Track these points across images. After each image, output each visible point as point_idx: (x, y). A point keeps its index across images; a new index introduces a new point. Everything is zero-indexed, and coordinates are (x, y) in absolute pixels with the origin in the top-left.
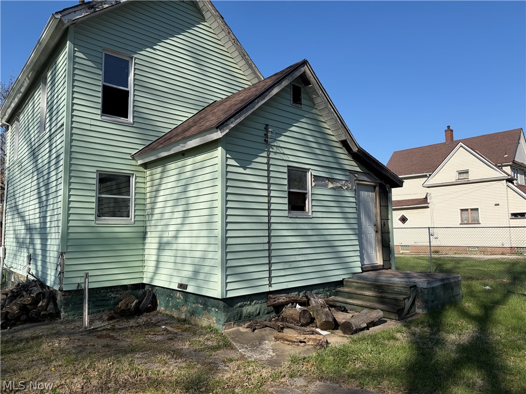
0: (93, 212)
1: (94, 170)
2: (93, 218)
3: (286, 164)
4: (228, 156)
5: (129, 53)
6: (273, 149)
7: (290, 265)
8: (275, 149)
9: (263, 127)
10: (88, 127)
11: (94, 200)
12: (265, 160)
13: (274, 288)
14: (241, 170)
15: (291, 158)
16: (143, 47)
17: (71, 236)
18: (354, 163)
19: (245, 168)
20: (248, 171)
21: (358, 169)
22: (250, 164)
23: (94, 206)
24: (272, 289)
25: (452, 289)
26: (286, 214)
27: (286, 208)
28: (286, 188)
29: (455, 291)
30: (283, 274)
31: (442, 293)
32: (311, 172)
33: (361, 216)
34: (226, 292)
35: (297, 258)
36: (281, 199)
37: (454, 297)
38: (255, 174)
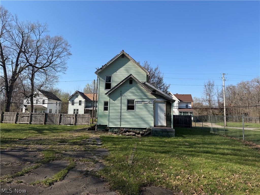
0: (103, 110)
1: (103, 101)
2: (103, 111)
3: (127, 99)
4: (110, 99)
5: (110, 75)
7: (127, 122)
8: (123, 96)
10: (102, 93)
11: (103, 107)
12: (120, 99)
14: (114, 102)
15: (128, 97)
16: (114, 72)
17: (99, 114)
18: (154, 96)
19: (115, 101)
20: (115, 102)
21: (155, 98)
23: (103, 108)
24: (120, 127)
25: (168, 133)
26: (126, 110)
27: (126, 109)
28: (126, 105)
29: (170, 134)
30: (124, 124)
31: (161, 133)
32: (135, 100)
33: (158, 111)
34: (109, 126)
35: (129, 121)
36: (125, 107)
37: (169, 135)
38: (117, 102)
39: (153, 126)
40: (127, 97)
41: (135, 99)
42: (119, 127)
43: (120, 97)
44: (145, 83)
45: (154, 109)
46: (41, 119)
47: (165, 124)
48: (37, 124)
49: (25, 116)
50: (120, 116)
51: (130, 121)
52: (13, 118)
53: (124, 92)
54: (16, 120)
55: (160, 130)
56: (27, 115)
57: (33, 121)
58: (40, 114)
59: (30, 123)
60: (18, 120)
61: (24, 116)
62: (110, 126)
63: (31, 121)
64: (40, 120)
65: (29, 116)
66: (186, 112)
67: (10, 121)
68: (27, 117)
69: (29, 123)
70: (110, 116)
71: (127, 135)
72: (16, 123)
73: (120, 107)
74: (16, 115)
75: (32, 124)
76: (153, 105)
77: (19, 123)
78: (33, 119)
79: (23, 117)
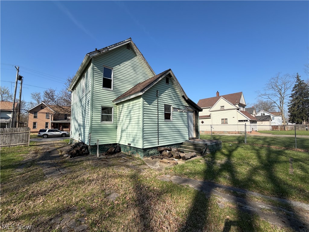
0: (100, 119)
1: (100, 106)
3: (164, 103)
4: (144, 101)
7: (165, 137)
8: (160, 99)
9: (156, 91)
10: (98, 92)
11: (100, 116)
12: (157, 102)
13: (160, 145)
14: (149, 106)
16: (116, 65)
17: (93, 127)
18: (186, 103)
20: (151, 106)
21: (188, 105)
22: (152, 104)
24: (159, 146)
26: (164, 120)
27: (164, 118)
28: (164, 112)
34: (144, 146)
36: (162, 115)
38: (153, 107)
39: (188, 139)
41: (171, 105)
42: (157, 146)
43: (157, 100)
50: (157, 129)
76: (186, 114)
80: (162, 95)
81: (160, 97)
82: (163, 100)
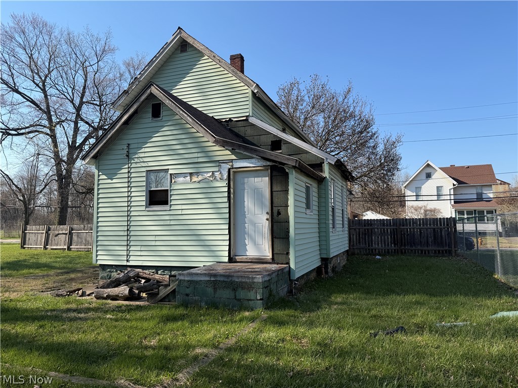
3: (144, 169)
4: (100, 173)
6: (134, 160)
7: (147, 247)
8: (136, 160)
9: (125, 147)
12: (126, 171)
13: (132, 263)
14: (109, 181)
15: (150, 164)
18: (227, 152)
19: (112, 179)
20: (114, 181)
21: (233, 157)
22: (116, 176)
24: (129, 264)
25: (235, 290)
26: (143, 208)
27: (144, 203)
28: (144, 188)
29: (242, 294)
30: (139, 253)
31: (210, 290)
32: (171, 172)
33: (246, 203)
34: (97, 260)
35: (153, 243)
36: (140, 198)
37: (239, 300)
38: (119, 182)
39: (226, 259)
40: (146, 164)
41: (168, 169)
42: (125, 263)
43: (127, 166)
44: (247, 120)
45: (229, 197)
46: (88, 239)
47: (268, 254)
48: (81, 250)
49: (61, 234)
50: (126, 228)
51: (158, 243)
52: (41, 237)
53: (136, 146)
54: (46, 243)
55: (207, 279)
56: (64, 232)
57: (74, 244)
58: (86, 228)
59: (69, 249)
60: (50, 241)
61: (59, 234)
62: (100, 262)
63: (70, 244)
64: (86, 240)
65: (67, 234)
66: (475, 211)
67: (36, 245)
68: (65, 235)
69: (66, 247)
70: (100, 229)
71: (105, 295)
72: (45, 248)
73: (126, 199)
74: (44, 232)
75: (72, 250)
76: (225, 185)
77: (51, 249)
78: (75, 238)
79: (57, 235)
80: (143, 150)
81: (136, 156)
82: (143, 162)
